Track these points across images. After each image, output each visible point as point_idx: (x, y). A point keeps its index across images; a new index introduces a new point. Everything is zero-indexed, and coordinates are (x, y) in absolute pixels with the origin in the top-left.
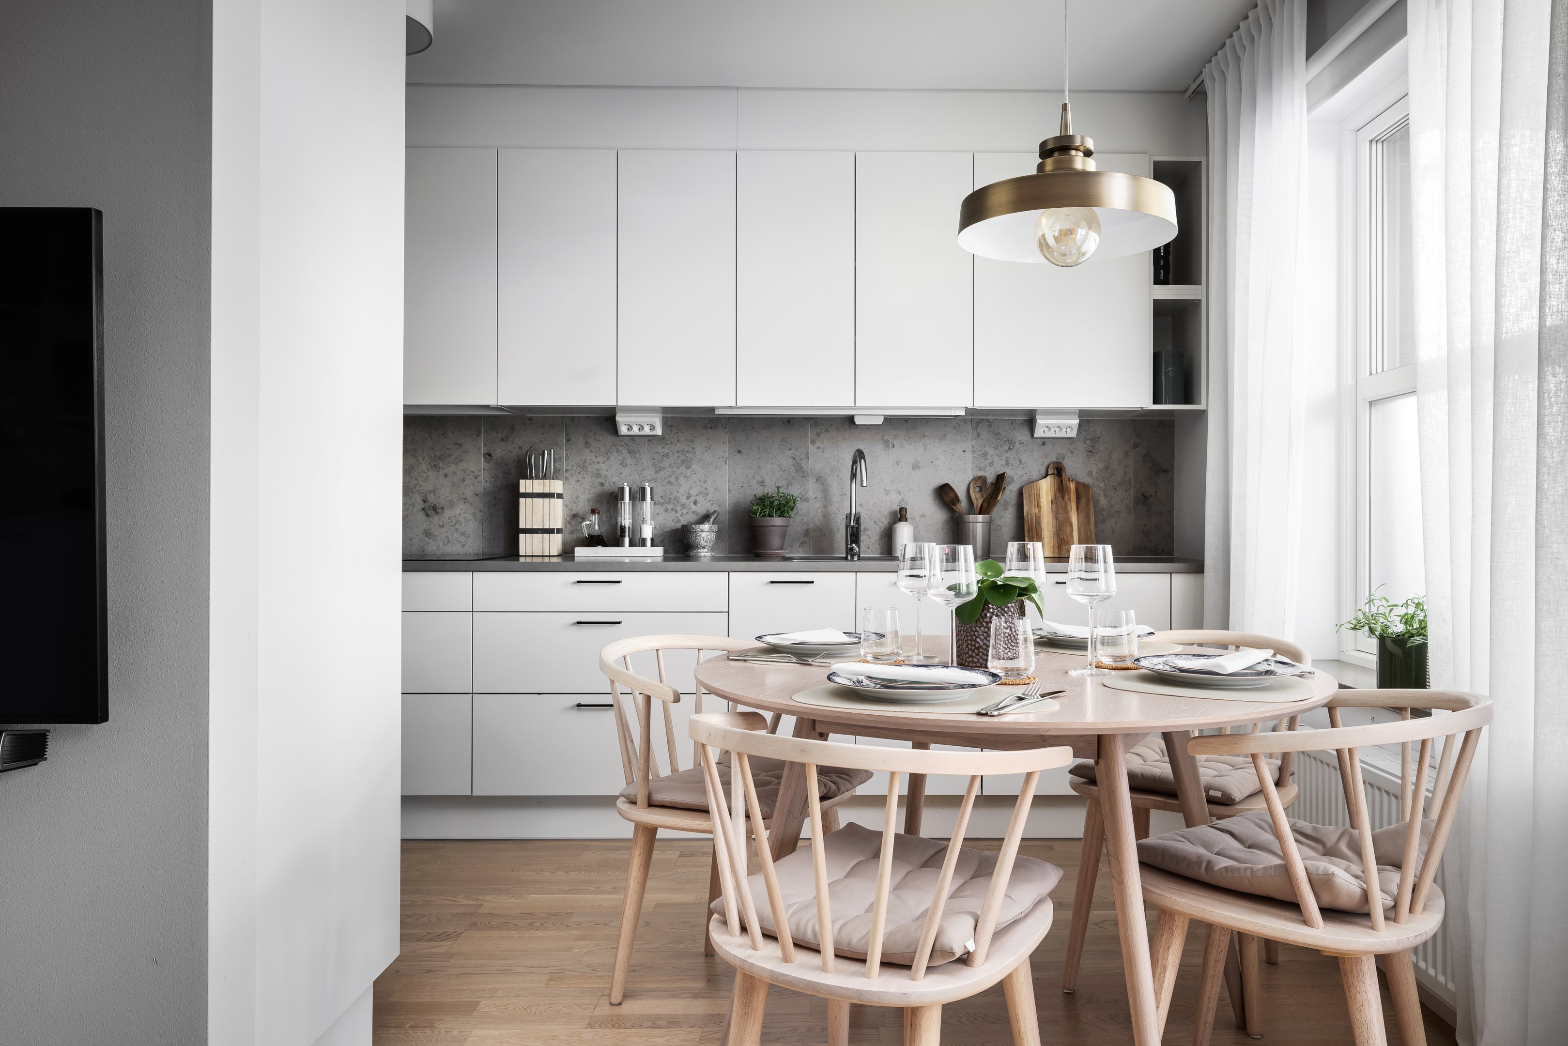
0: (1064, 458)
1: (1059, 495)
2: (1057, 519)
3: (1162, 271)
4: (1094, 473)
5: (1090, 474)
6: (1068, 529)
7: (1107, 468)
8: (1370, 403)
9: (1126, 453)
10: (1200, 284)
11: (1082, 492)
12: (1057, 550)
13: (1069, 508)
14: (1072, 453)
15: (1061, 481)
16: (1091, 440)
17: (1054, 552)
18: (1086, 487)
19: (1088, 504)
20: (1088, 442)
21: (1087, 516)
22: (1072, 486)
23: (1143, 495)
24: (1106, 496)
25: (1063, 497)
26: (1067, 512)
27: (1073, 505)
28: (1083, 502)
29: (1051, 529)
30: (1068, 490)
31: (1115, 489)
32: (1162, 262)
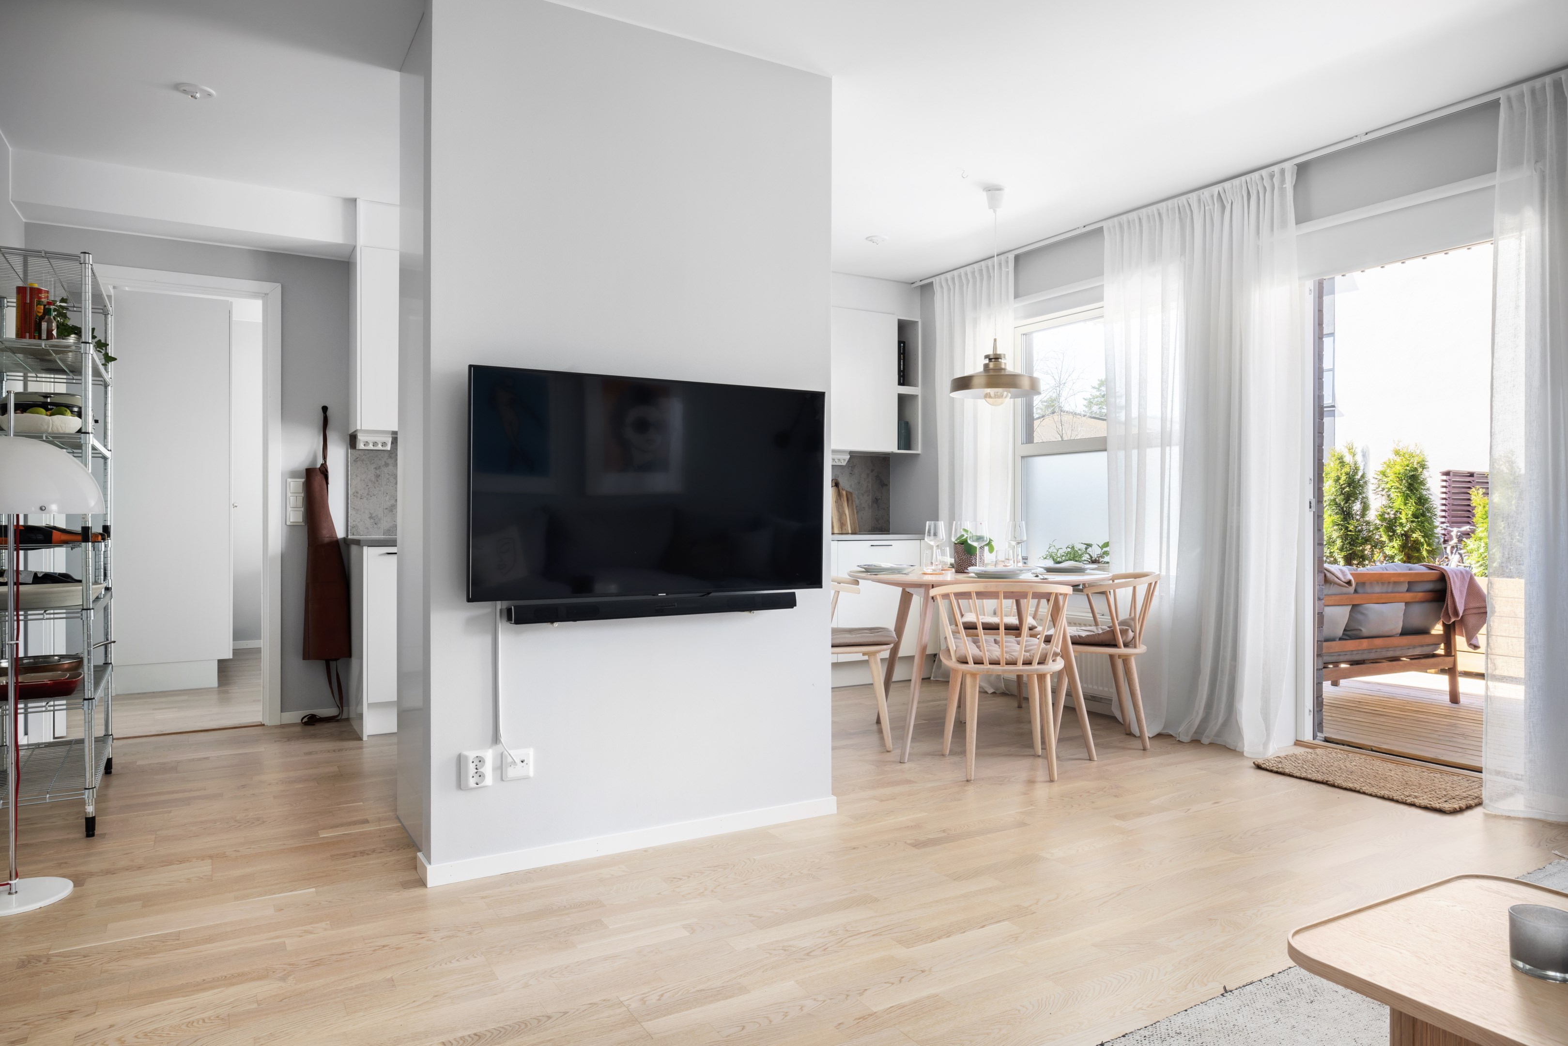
0: (838, 477)
1: (838, 498)
2: (839, 511)
3: (902, 378)
4: (853, 486)
5: (851, 486)
6: (845, 517)
7: (859, 483)
8: (1022, 457)
9: (868, 475)
10: (918, 386)
11: (849, 496)
12: (840, 529)
13: (844, 505)
14: (842, 474)
15: (839, 490)
16: (852, 467)
17: (839, 530)
18: (851, 493)
19: (852, 503)
20: (850, 468)
21: (853, 509)
22: (844, 493)
23: (876, 498)
24: (858, 498)
25: (840, 499)
26: (843, 508)
27: (845, 504)
28: (850, 502)
29: (837, 517)
30: (843, 495)
31: (863, 494)
32: (902, 374)
